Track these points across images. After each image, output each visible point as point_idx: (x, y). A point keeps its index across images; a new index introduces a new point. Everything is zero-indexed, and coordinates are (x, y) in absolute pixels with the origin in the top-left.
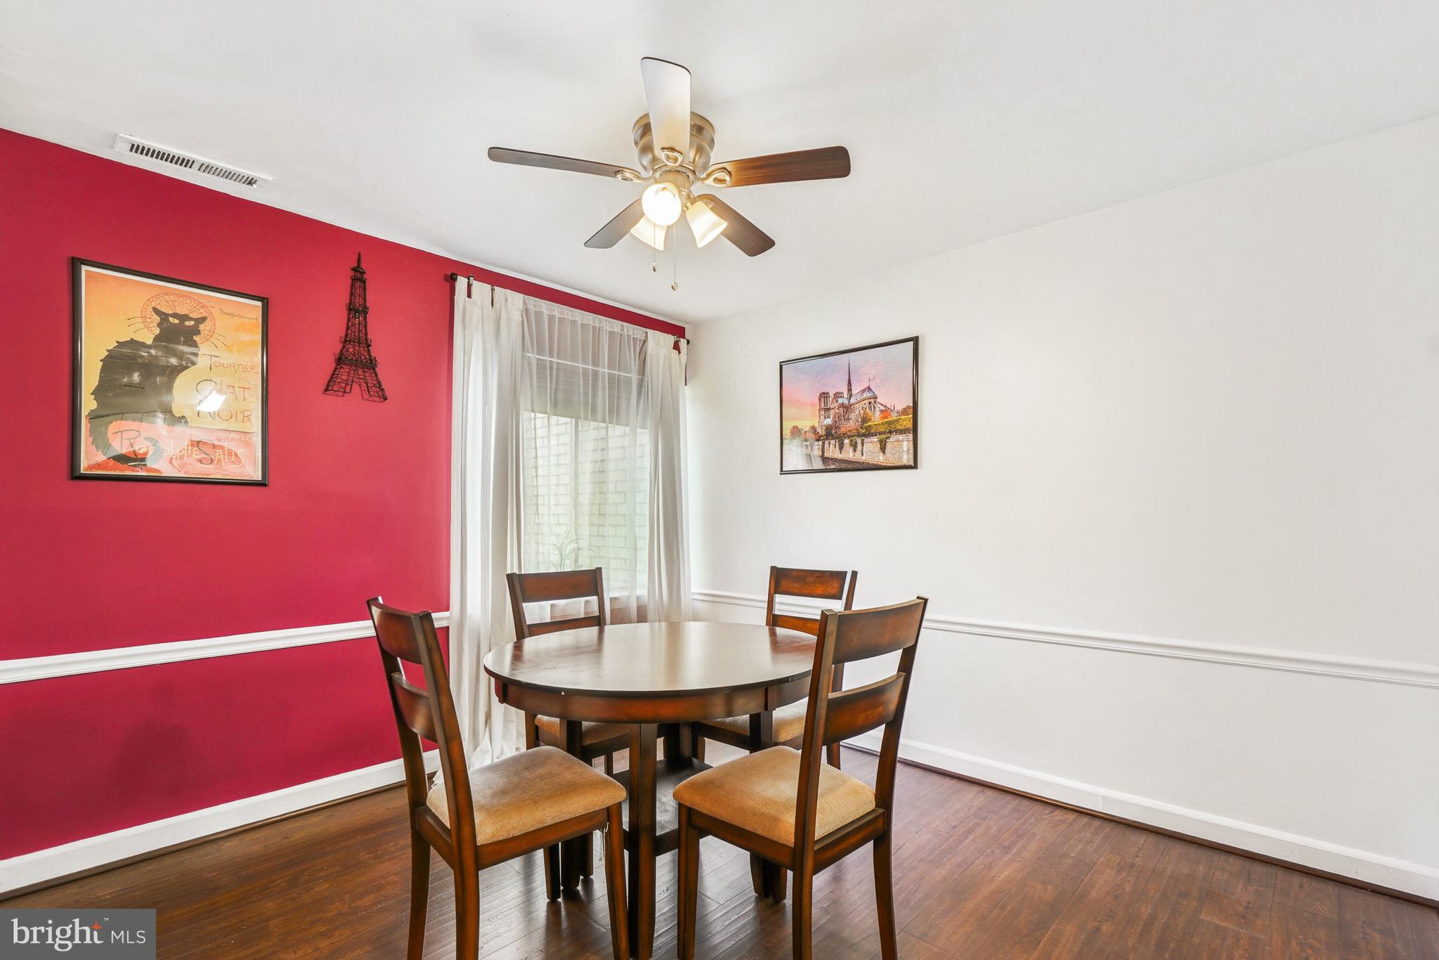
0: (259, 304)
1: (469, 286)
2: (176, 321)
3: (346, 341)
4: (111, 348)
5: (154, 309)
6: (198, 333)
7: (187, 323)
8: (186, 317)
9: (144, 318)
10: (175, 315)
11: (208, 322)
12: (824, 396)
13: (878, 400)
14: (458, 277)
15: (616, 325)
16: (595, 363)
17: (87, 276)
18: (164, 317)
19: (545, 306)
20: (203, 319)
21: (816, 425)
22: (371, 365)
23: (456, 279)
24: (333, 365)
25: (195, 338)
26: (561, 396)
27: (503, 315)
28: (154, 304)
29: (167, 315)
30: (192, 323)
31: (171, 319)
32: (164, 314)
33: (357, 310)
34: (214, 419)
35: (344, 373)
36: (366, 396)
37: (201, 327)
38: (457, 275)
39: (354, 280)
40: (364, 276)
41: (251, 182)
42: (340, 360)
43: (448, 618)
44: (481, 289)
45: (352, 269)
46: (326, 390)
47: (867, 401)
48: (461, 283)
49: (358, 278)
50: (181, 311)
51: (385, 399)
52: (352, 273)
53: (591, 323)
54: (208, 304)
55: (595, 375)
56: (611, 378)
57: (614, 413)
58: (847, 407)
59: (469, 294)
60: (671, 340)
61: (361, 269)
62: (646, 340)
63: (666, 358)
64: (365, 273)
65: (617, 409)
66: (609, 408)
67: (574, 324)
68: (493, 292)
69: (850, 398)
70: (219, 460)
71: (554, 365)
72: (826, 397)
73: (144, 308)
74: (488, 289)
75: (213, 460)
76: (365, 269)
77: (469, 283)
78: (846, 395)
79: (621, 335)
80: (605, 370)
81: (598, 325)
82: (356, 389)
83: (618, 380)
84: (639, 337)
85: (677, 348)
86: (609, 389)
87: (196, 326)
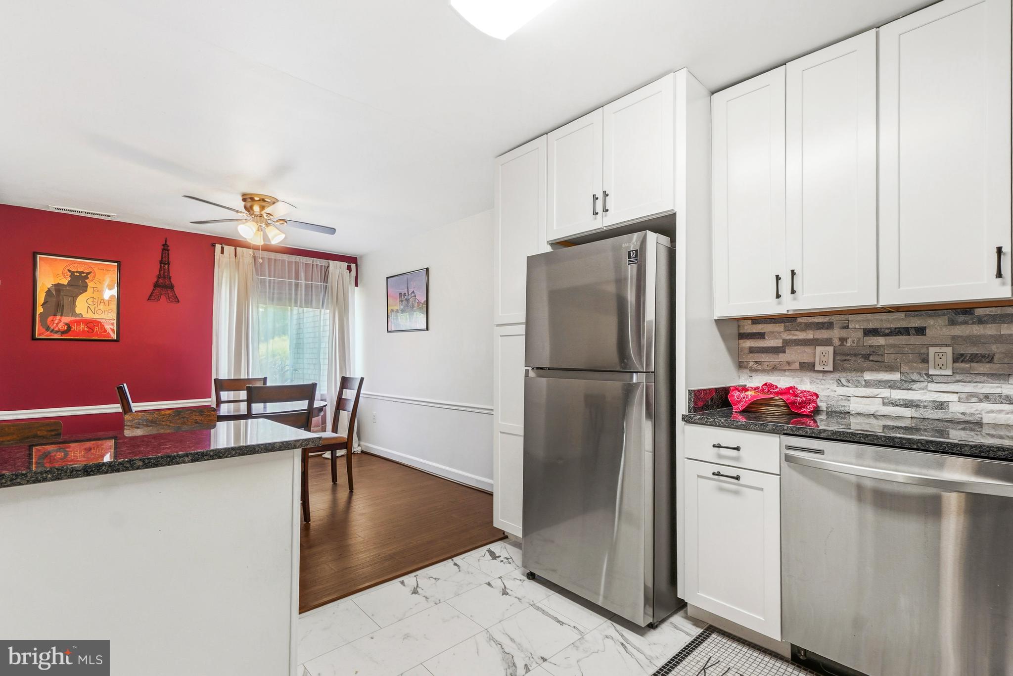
0: (116, 264)
1: (222, 248)
2: (78, 274)
3: (159, 277)
4: (49, 287)
5: (69, 270)
6: (88, 278)
7: (83, 275)
8: (83, 272)
9: (63, 274)
10: (77, 272)
11: (92, 274)
12: (400, 294)
14: (216, 245)
15: (310, 260)
16: (297, 278)
17: (40, 259)
18: (72, 273)
20: (90, 273)
21: (398, 308)
22: (172, 287)
23: (215, 246)
24: (152, 288)
25: (86, 280)
26: (276, 296)
27: (241, 260)
28: (68, 268)
29: (74, 272)
30: (85, 274)
31: (76, 274)
32: (72, 271)
33: (164, 262)
34: (94, 313)
35: (157, 291)
36: (168, 301)
37: (89, 276)
38: (216, 243)
39: (163, 250)
40: (168, 248)
41: (108, 216)
42: (156, 285)
43: (211, 401)
44: (229, 249)
45: (163, 245)
46: (148, 299)
47: (413, 298)
48: (218, 247)
49: (165, 248)
51: (179, 302)
52: (163, 247)
53: (294, 260)
54: (92, 266)
55: (297, 285)
56: (306, 285)
57: (308, 303)
58: (407, 300)
59: (222, 252)
60: (345, 264)
61: (167, 245)
62: (328, 266)
63: (340, 275)
64: (168, 246)
65: (310, 301)
66: (305, 300)
67: (283, 261)
68: (235, 249)
69: (408, 296)
70: (97, 331)
71: (272, 281)
72: (401, 296)
73: (64, 270)
74: (233, 248)
75: (93, 331)
76: (169, 244)
77: (222, 247)
78: (407, 295)
79: (313, 265)
80: (303, 282)
81: (298, 261)
82: (163, 298)
83: (312, 286)
84: (324, 265)
85: (349, 268)
86: (305, 291)
87: (87, 276)
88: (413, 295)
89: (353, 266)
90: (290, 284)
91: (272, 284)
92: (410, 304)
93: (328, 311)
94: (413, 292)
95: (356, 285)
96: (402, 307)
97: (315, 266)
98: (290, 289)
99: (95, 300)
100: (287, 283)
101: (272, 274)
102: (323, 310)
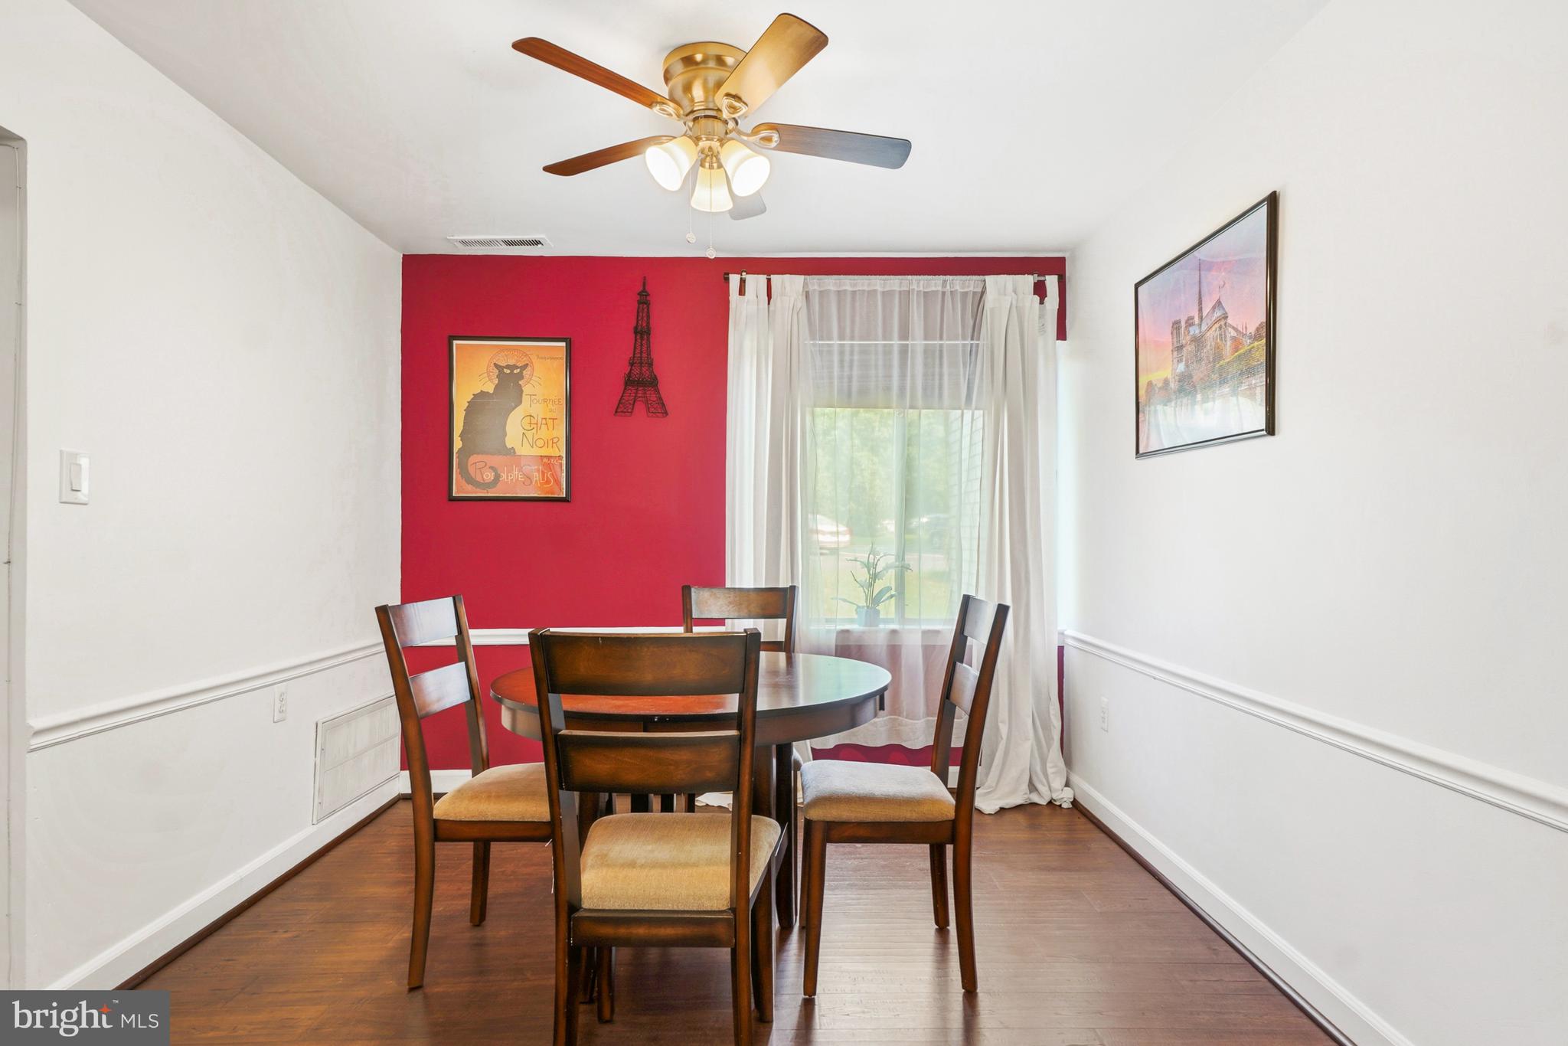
0: (563, 344)
1: (743, 282)
2: (509, 371)
3: (632, 363)
4: (469, 400)
5: (495, 365)
6: (522, 377)
7: (515, 372)
8: (515, 367)
9: (488, 373)
10: (508, 367)
11: (529, 368)
13: (1229, 321)
14: (731, 276)
15: (934, 283)
16: (904, 334)
17: (456, 348)
18: (501, 369)
19: (831, 282)
20: (525, 367)
21: (1170, 376)
22: (653, 383)
23: (728, 280)
24: (621, 388)
25: (520, 383)
27: (782, 304)
29: (503, 368)
30: (519, 370)
31: (505, 370)
32: (500, 366)
33: (642, 333)
34: (532, 447)
35: (630, 394)
36: (650, 413)
37: (525, 372)
38: (728, 274)
39: (639, 303)
40: (648, 298)
41: (537, 243)
42: (628, 382)
44: (756, 283)
45: (639, 293)
46: (616, 413)
47: (1217, 325)
48: (734, 280)
49: (643, 300)
50: (511, 362)
51: (666, 413)
52: (639, 297)
53: (897, 288)
54: (530, 351)
55: (904, 351)
56: (927, 351)
57: (932, 395)
58: (1198, 341)
59: (742, 292)
60: (1028, 281)
61: (646, 292)
62: (983, 293)
63: (1014, 310)
64: (648, 295)
65: (937, 391)
66: (925, 389)
67: (872, 293)
68: (769, 281)
69: (1200, 325)
70: (536, 481)
71: (847, 349)
72: (1178, 329)
73: (488, 366)
74: (763, 278)
75: (531, 482)
76: (649, 292)
77: (741, 278)
78: (1197, 320)
79: (944, 293)
80: (917, 342)
81: (906, 289)
82: (640, 408)
83: (941, 351)
84: (971, 289)
85: (1040, 290)
86: (926, 365)
87: (521, 372)
88: (1218, 314)
89: (1052, 282)
90: (887, 351)
91: (847, 358)
92: (1208, 349)
93: (978, 413)
94: (1219, 303)
95: (1062, 334)
96: (1181, 367)
97: (948, 295)
98: (888, 366)
99: (533, 421)
100: (880, 349)
101: (848, 331)
102: (968, 414)
